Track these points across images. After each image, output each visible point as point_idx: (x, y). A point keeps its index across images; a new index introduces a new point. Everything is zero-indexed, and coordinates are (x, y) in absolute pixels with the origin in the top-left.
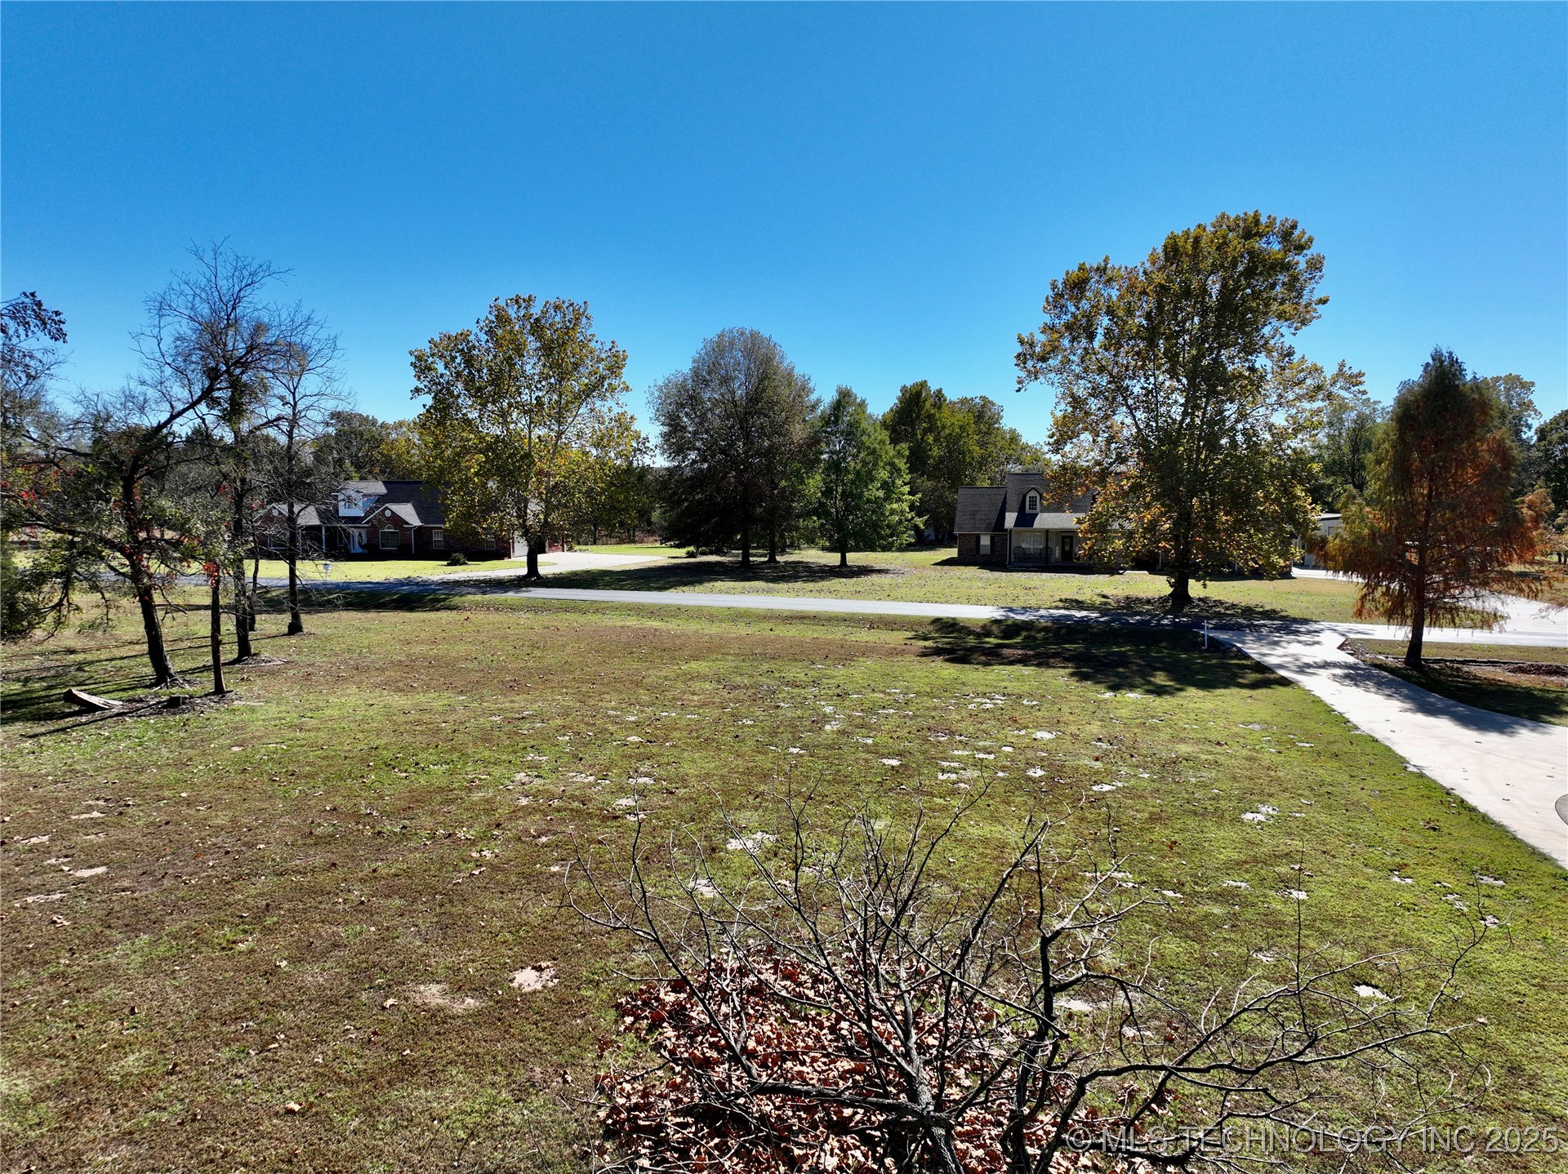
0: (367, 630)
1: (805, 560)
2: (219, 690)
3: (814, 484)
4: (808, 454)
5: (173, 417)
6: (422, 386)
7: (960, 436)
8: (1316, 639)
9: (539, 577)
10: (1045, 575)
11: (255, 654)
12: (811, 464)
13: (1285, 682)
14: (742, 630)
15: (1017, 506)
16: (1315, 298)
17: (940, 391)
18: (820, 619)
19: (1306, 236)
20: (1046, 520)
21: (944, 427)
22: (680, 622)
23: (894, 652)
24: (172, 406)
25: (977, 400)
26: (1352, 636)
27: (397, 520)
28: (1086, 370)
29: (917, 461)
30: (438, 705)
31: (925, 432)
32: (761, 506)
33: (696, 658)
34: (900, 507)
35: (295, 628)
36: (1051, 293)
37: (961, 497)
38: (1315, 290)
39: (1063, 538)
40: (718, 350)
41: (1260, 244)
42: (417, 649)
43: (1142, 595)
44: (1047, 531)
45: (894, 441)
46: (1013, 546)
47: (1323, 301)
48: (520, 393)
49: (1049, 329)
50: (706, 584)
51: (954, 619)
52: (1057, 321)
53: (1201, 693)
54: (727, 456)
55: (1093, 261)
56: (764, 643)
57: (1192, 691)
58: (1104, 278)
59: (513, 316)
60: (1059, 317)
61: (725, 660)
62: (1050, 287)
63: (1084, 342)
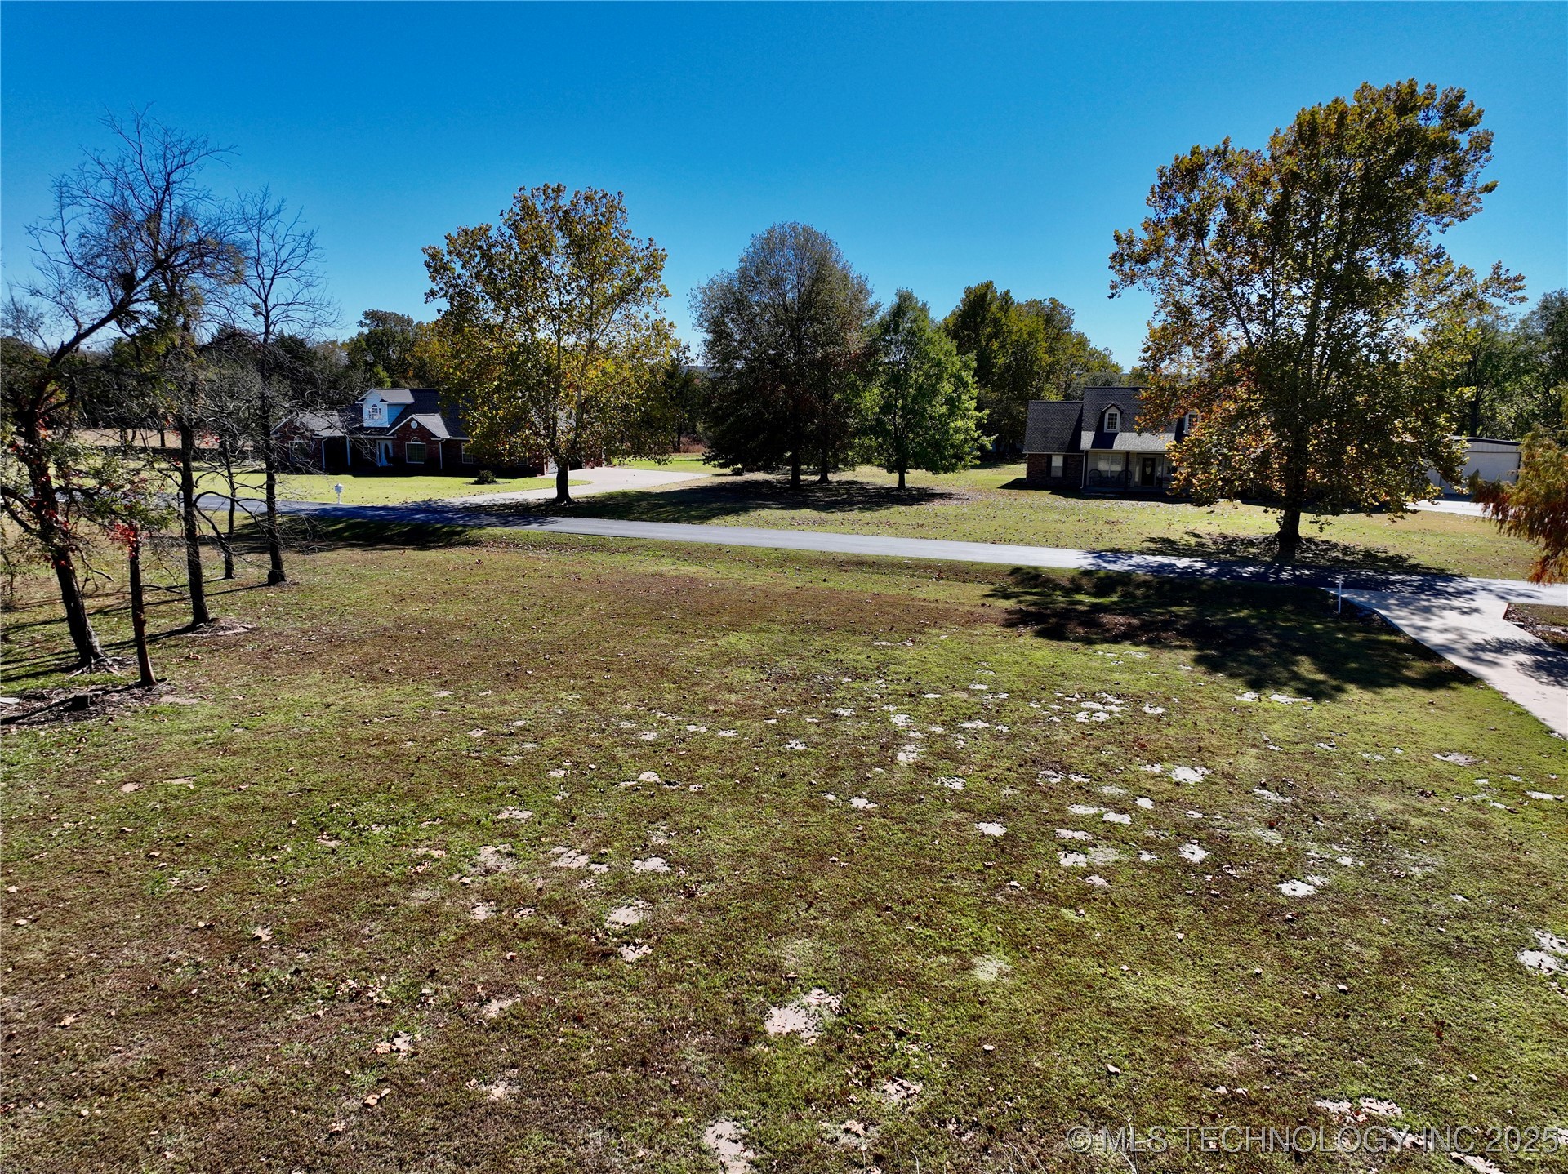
0: (361, 578)
1: (859, 480)
2: (146, 681)
3: (871, 398)
4: (865, 364)
5: (79, 337)
6: (436, 288)
7: (1028, 344)
8: (1473, 605)
9: (570, 501)
10: (1127, 504)
11: (214, 620)
12: (868, 377)
13: (1464, 678)
14: (794, 581)
15: (1094, 424)
16: (1480, 184)
17: (1007, 293)
18: (880, 566)
19: (1475, 110)
20: (1126, 441)
21: (1011, 332)
22: (720, 567)
23: (971, 619)
24: (77, 322)
25: (1047, 303)
26: (1515, 600)
27: (424, 433)
28: (1194, 275)
29: (983, 372)
30: (409, 707)
31: (990, 338)
32: (813, 424)
33: (734, 627)
34: (966, 424)
35: (276, 577)
36: (1158, 182)
37: (1032, 413)
38: (1478, 175)
39: (1145, 460)
40: (767, 250)
41: (1418, 119)
42: (411, 609)
43: (1242, 534)
44: (1128, 454)
45: (962, 350)
46: (1089, 469)
47: (1489, 189)
48: (548, 296)
49: (1153, 225)
50: (752, 513)
51: (1036, 568)
52: (1163, 216)
53: (1367, 696)
54: (777, 366)
55: (1211, 143)
56: (817, 602)
57: (1354, 693)
58: (1223, 165)
59: (540, 208)
60: (1165, 211)
61: (770, 631)
62: (1156, 174)
63: (1190, 242)
